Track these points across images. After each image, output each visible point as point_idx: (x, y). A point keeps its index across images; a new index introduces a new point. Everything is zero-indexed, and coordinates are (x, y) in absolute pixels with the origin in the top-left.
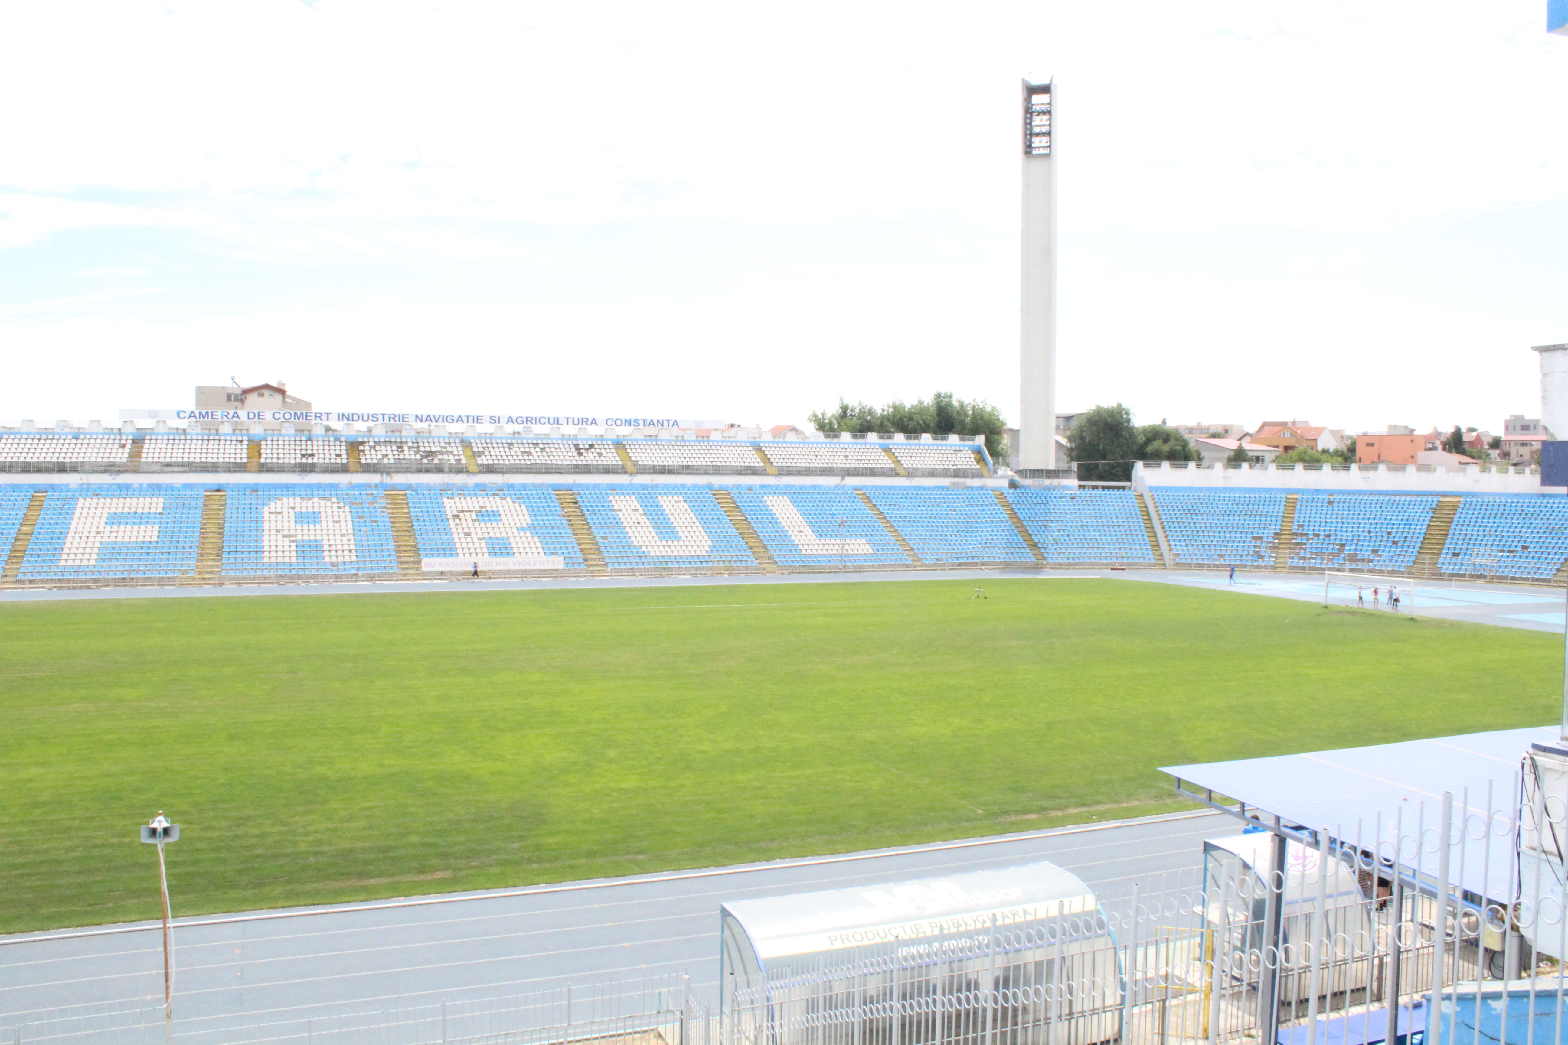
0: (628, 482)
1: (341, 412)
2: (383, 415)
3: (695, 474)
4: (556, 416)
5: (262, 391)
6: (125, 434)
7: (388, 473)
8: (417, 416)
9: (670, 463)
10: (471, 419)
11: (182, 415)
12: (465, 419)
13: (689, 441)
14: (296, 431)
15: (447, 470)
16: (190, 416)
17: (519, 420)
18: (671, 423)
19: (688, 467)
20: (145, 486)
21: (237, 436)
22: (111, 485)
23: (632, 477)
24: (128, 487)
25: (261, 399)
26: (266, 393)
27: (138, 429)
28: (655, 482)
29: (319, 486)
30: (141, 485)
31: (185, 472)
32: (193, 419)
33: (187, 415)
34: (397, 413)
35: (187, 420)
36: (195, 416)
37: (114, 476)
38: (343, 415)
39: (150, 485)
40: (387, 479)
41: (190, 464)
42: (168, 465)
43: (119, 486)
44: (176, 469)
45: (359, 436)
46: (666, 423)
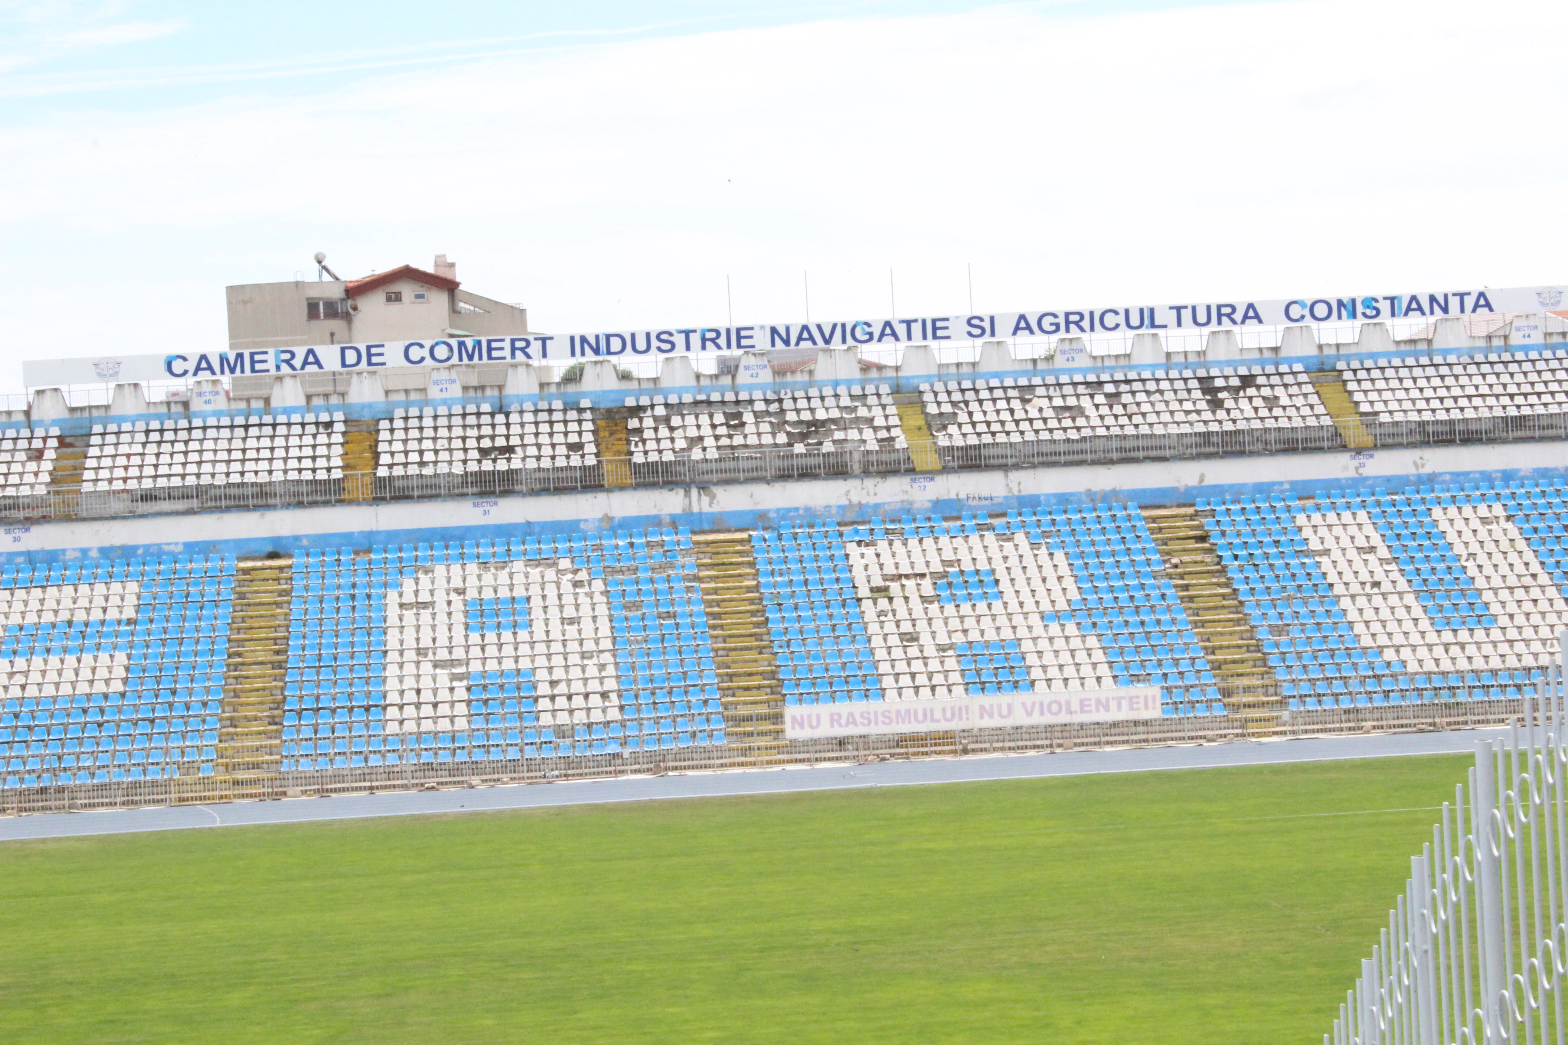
0: (1351, 473)
1: (577, 332)
2: (687, 333)
3: (1542, 439)
4: (1146, 304)
5: (395, 288)
6: (41, 423)
7: (703, 487)
8: (774, 331)
9: (1470, 414)
10: (916, 328)
11: (178, 367)
12: (901, 330)
13: (1526, 349)
14: (465, 388)
15: (857, 468)
16: (198, 369)
17: (1046, 323)
18: (1469, 302)
19: (1519, 422)
20: (94, 554)
21: (317, 411)
22: (11, 555)
23: (1362, 459)
24: (51, 558)
25: (395, 307)
26: (407, 290)
27: (73, 410)
28: (1427, 470)
29: (528, 530)
30: (84, 552)
31: (190, 512)
32: (205, 375)
33: (191, 366)
34: (722, 326)
35: (190, 380)
36: (210, 368)
37: (18, 534)
38: (583, 340)
39: (105, 552)
40: (700, 503)
41: (200, 491)
42: (148, 497)
43: (31, 558)
44: (166, 506)
45: (628, 393)
46: (1454, 303)
